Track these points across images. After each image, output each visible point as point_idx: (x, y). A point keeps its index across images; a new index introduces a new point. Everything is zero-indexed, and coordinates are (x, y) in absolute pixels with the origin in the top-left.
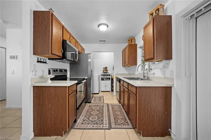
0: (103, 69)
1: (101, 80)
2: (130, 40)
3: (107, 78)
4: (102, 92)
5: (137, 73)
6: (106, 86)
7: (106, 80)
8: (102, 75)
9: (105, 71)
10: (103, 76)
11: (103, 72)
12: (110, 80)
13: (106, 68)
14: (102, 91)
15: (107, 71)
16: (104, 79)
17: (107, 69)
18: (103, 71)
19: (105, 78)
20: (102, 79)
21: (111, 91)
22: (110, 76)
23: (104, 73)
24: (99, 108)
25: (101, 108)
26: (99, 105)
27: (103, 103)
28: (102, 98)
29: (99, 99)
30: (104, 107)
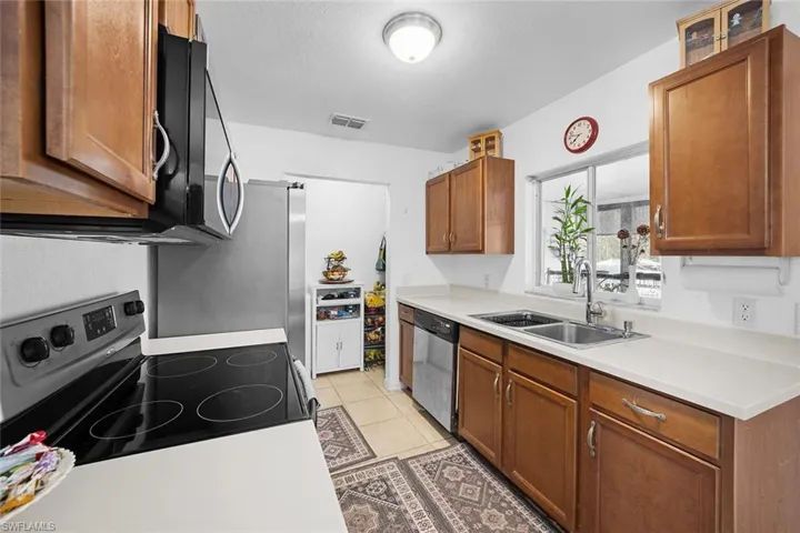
0: (323, 265)
1: (318, 318)
2: (483, 140)
3: (346, 308)
4: (321, 379)
5: (508, 287)
6: (339, 346)
7: (339, 316)
8: (319, 292)
9: (335, 275)
10: (325, 298)
11: (325, 279)
12: (359, 315)
13: (342, 257)
14: (318, 375)
15: (346, 270)
16: (334, 313)
17: (345, 264)
18: (325, 274)
19: (333, 308)
21: (365, 366)
22: (357, 295)
23: (331, 281)
24: (376, 509)
25: (390, 509)
26: (360, 489)
27: (373, 461)
28: (344, 422)
29: (333, 430)
30: (397, 499)
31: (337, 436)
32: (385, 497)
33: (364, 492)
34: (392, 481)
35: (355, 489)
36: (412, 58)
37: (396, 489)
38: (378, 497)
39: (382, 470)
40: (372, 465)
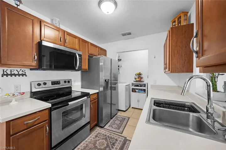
0: (134, 76)
1: (132, 91)
2: (177, 19)
3: (141, 90)
4: (133, 109)
7: (138, 92)
8: (133, 84)
9: (138, 80)
10: (135, 86)
11: (135, 80)
12: (145, 93)
13: (140, 74)
15: (142, 78)
17: (142, 76)
19: (137, 89)
20: (134, 90)
22: (145, 86)
24: (107, 145)
25: (109, 147)
26: (110, 138)
27: (120, 134)
28: (125, 122)
29: (120, 122)
30: (114, 147)
31: (120, 124)
32: (112, 144)
33: (109, 139)
34: (118, 142)
35: (109, 137)
36: (108, 12)
37: (116, 145)
38: (111, 143)
39: (119, 138)
40: (118, 135)
